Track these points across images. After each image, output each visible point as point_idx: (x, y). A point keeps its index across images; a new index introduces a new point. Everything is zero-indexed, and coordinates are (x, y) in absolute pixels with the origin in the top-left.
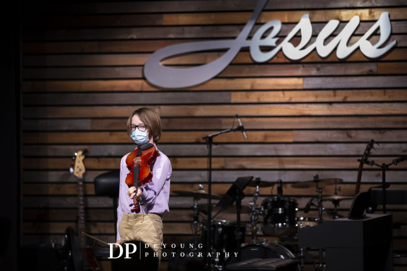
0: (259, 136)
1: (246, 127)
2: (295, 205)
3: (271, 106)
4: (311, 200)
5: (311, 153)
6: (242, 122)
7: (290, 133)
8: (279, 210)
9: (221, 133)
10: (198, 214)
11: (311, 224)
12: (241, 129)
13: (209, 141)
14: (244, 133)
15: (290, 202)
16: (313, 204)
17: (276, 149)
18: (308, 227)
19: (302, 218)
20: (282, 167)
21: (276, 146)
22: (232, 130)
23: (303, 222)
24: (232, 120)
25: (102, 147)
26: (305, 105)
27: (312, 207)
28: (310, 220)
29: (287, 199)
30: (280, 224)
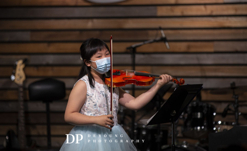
0: (182, 46)
1: (168, 38)
2: (213, 110)
3: (194, 19)
4: (228, 106)
5: (231, 62)
6: (165, 34)
7: (211, 44)
8: (197, 115)
9: (144, 44)
10: (124, 118)
11: (229, 128)
12: (164, 40)
13: (133, 51)
14: (167, 44)
15: (208, 107)
16: (230, 109)
17: (198, 59)
18: (225, 130)
19: (220, 122)
20: (203, 74)
21: (199, 56)
22: (155, 41)
23: (220, 126)
24: (155, 32)
25: (41, 57)
26: (225, 18)
27: (229, 112)
28: (227, 124)
29: (204, 104)
30: (199, 128)
